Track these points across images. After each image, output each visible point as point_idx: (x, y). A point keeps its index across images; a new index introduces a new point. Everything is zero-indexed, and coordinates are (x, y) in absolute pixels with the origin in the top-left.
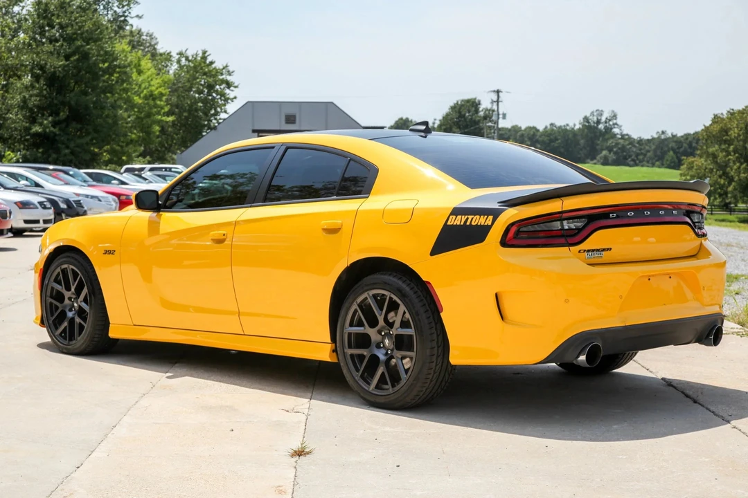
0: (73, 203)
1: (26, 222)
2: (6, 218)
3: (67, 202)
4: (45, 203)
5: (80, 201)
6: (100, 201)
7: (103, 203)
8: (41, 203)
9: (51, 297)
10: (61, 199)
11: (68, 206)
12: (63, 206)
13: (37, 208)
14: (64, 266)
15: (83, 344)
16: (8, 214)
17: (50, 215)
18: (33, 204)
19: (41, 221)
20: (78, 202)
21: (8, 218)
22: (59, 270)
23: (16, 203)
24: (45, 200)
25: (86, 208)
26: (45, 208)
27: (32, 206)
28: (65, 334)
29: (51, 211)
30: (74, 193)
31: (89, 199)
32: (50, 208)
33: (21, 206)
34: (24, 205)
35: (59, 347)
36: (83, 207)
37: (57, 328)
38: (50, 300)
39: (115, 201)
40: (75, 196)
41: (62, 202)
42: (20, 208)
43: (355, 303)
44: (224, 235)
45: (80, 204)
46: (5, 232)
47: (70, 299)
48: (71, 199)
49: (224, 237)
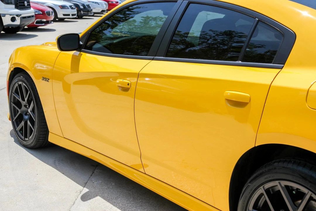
0: (86, 6)
1: (64, 15)
2: (50, 15)
3: (83, 5)
4: (73, 6)
5: (89, 5)
6: (99, 4)
7: (100, 5)
8: (71, 6)
9: (14, 103)
10: (81, 4)
11: (84, 7)
12: (82, 7)
13: (68, 8)
14: (20, 83)
15: (32, 143)
16: (51, 14)
17: (75, 12)
18: (67, 7)
19: (71, 15)
20: (88, 6)
21: (51, 15)
22: (17, 85)
23: (59, 6)
24: (73, 5)
25: (92, 8)
26: (72, 8)
27: (66, 8)
28: (22, 131)
29: (76, 10)
30: (88, 1)
31: (94, 4)
32: (75, 9)
33: (62, 7)
34: (63, 7)
35: (19, 141)
36: (90, 8)
37: (18, 126)
38: (13, 105)
39: (105, 4)
40: (88, 2)
41: (81, 5)
42: (61, 8)
43: (262, 187)
44: (128, 84)
45: (89, 6)
46: (50, 22)
47: (25, 106)
48: (85, 4)
49: (129, 87)
